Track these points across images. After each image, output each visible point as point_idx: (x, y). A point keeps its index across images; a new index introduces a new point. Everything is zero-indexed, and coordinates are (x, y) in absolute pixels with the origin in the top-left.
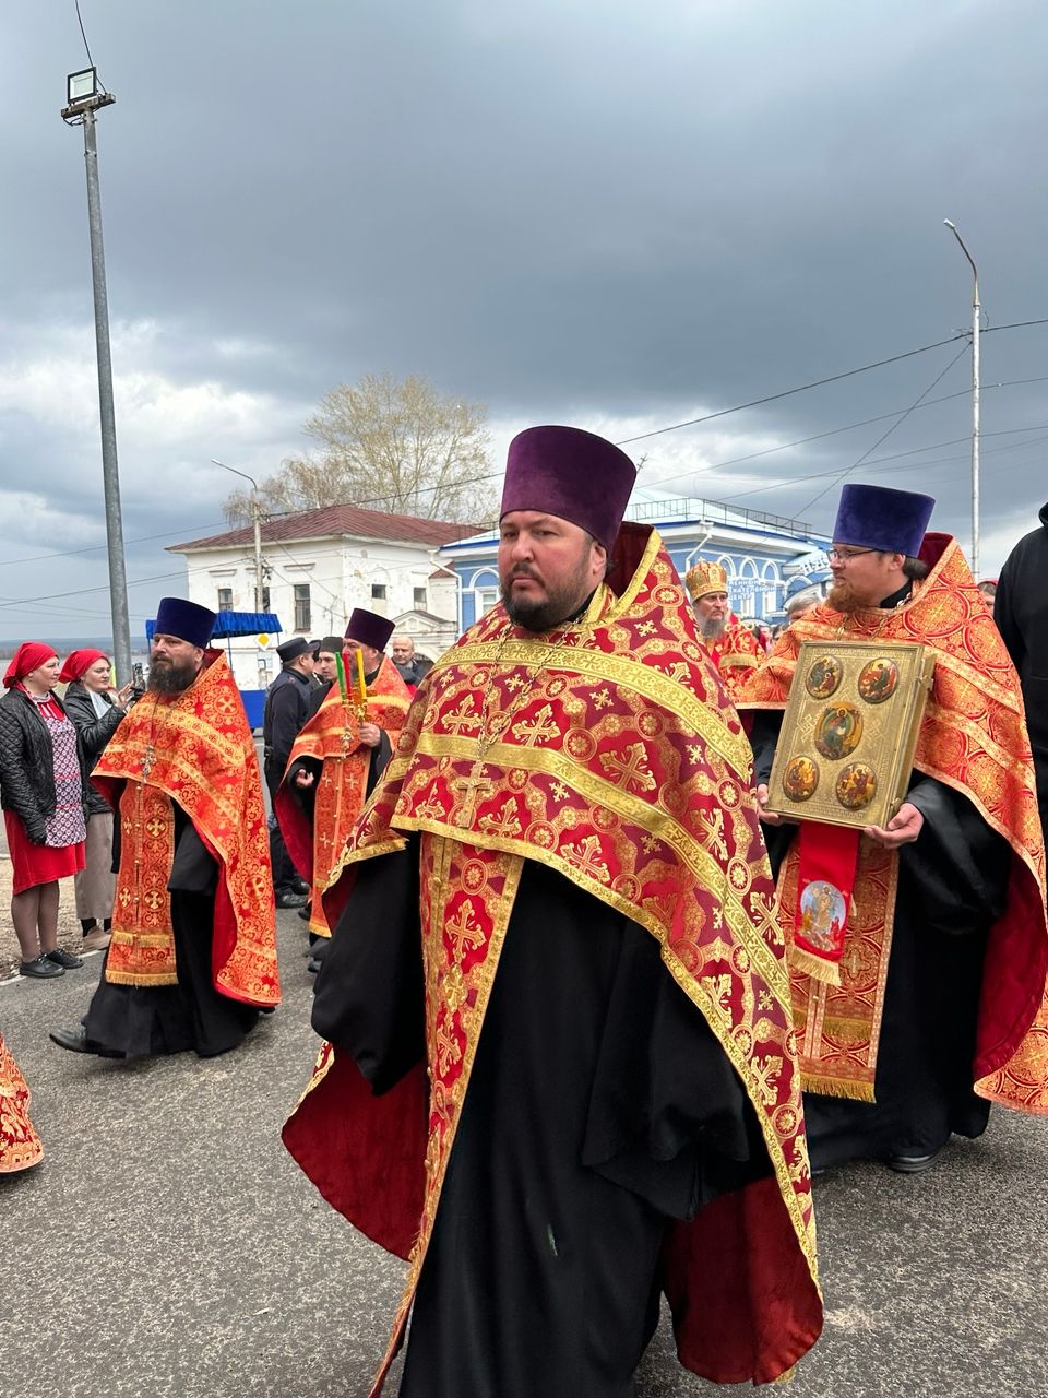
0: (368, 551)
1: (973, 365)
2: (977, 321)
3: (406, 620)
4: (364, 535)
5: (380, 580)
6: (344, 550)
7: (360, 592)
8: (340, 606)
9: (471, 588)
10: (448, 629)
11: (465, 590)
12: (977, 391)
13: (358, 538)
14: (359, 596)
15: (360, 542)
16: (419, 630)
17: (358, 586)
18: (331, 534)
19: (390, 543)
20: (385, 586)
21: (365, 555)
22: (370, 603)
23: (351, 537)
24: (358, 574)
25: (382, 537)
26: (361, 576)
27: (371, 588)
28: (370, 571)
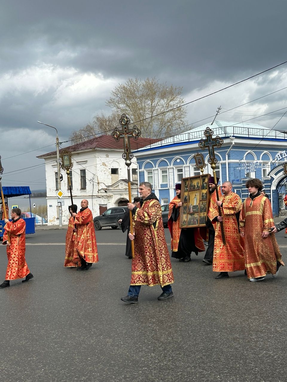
0: (109, 154)
3: (119, 184)
4: (105, 148)
5: (115, 166)
6: (97, 155)
8: (96, 178)
9: (143, 169)
10: (135, 187)
11: (140, 170)
13: (103, 149)
14: (105, 173)
15: (105, 151)
16: (124, 188)
17: (105, 169)
18: (91, 148)
20: (118, 169)
21: (107, 156)
22: (110, 176)
23: (99, 149)
24: (104, 164)
25: (115, 148)
26: (106, 165)
27: (110, 170)
28: (110, 162)
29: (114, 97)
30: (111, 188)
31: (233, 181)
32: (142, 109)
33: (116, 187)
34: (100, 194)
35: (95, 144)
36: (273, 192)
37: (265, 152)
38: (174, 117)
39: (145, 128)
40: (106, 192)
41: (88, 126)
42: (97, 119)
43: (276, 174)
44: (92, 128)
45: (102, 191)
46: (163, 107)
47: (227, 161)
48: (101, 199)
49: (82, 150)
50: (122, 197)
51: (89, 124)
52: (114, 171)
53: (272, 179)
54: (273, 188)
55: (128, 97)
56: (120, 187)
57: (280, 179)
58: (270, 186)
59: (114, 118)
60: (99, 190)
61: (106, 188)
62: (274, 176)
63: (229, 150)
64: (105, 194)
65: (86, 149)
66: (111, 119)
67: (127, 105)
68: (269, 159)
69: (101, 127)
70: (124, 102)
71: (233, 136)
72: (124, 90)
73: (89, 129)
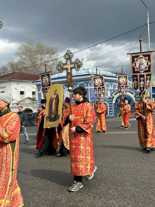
0: (19, 83)
1: (148, 32)
2: (148, 21)
3: (26, 100)
4: (17, 79)
5: (22, 90)
6: (12, 83)
7: (17, 93)
9: (40, 92)
10: (35, 102)
11: (39, 92)
12: (149, 39)
13: (16, 80)
15: (16, 81)
16: (29, 102)
17: (16, 92)
18: (8, 79)
19: (24, 81)
20: (24, 92)
21: (18, 84)
22: (20, 96)
23: (13, 80)
24: (16, 89)
25: (22, 80)
26: (17, 89)
27: (20, 92)
28: (19, 88)
29: (19, 51)
30: (21, 103)
31: (92, 98)
32: (35, 58)
33: (24, 102)
34: (14, 106)
35: (10, 77)
36: (114, 104)
37: (107, 83)
38: (54, 64)
39: (37, 69)
40: (17, 105)
41: (4, 67)
42: (9, 63)
43: (115, 95)
44: (6, 68)
45: (15, 104)
46: (47, 58)
47: (89, 87)
48: (14, 109)
49: (2, 80)
50: (28, 108)
51: (4, 66)
52: (22, 93)
53: (113, 97)
54: (114, 102)
55: (27, 51)
56: (26, 102)
57: (117, 97)
58: (112, 101)
59: (20, 62)
60: (13, 104)
61: (17, 102)
62: (114, 96)
63: (90, 81)
64: (17, 106)
65: (5, 80)
66: (18, 63)
67: (27, 56)
68: (109, 87)
69: (12, 68)
70: (25, 54)
71: (93, 74)
72: (25, 47)
73: (5, 69)
